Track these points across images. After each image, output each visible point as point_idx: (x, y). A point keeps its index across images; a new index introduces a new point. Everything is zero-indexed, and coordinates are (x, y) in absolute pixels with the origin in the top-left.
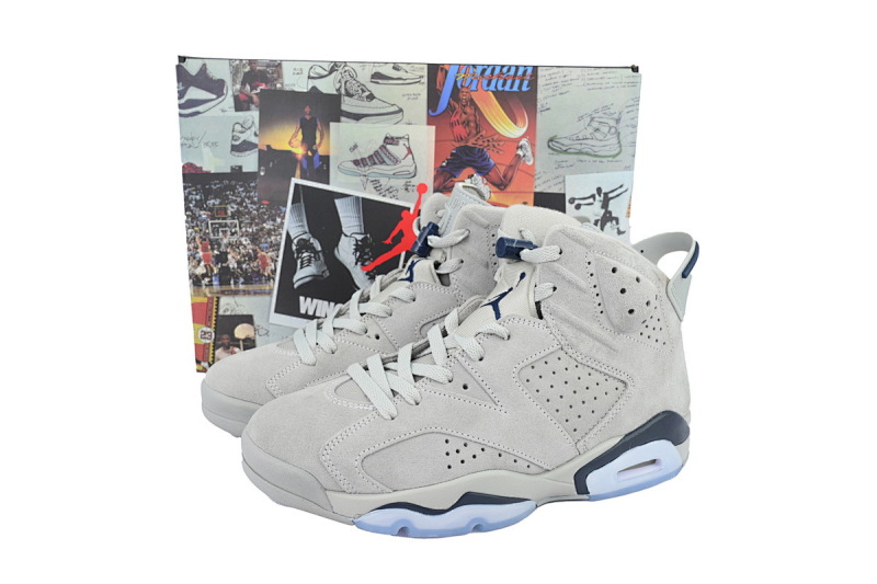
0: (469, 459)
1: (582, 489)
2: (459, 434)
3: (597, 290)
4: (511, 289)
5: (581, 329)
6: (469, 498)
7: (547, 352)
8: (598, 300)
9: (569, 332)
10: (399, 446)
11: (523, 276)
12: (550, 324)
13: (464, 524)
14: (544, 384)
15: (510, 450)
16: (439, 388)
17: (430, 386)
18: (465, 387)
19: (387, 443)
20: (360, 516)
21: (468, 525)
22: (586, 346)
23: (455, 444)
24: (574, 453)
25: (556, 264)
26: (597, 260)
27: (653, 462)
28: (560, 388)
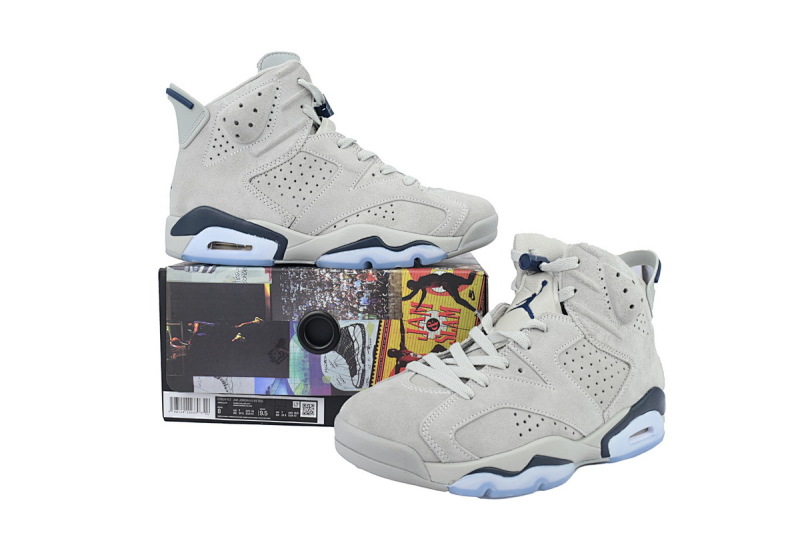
0: (534, 428)
1: (605, 453)
2: (524, 408)
3: (606, 291)
4: (534, 295)
5: (597, 322)
6: (538, 461)
7: (576, 340)
8: (607, 298)
9: (589, 324)
10: (481, 420)
11: (544, 283)
12: (575, 319)
13: (531, 484)
14: (576, 366)
15: (561, 420)
16: (500, 372)
17: (493, 371)
18: (520, 371)
19: (472, 418)
20: (454, 482)
21: (536, 485)
22: (601, 336)
23: (522, 416)
24: (601, 421)
25: (576, 272)
26: (605, 267)
27: (647, 430)
28: (588, 370)
